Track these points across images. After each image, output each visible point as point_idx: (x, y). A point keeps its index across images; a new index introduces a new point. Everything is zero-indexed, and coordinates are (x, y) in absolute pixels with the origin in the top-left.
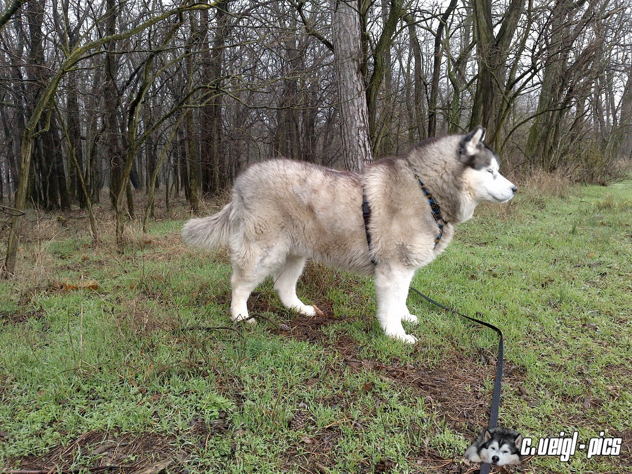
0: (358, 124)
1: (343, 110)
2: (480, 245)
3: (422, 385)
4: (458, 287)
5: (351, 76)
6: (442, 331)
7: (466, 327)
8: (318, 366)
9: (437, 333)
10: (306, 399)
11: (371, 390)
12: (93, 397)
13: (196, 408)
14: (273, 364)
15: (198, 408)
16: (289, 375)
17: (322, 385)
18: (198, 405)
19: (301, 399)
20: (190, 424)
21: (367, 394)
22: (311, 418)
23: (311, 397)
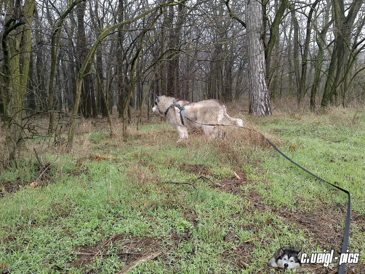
0: (259, 70)
1: (251, 62)
2: (336, 142)
3: (302, 222)
4: (322, 166)
5: (256, 42)
6: (313, 192)
7: (328, 190)
8: (239, 207)
9: (310, 193)
10: (233, 226)
11: (271, 223)
12: (117, 216)
13: (172, 226)
14: (213, 204)
15: (173, 226)
16: (222, 211)
17: (241, 218)
18: (173, 224)
19: (230, 225)
20: (169, 234)
21: (269, 225)
22: (236, 236)
23: (236, 224)
